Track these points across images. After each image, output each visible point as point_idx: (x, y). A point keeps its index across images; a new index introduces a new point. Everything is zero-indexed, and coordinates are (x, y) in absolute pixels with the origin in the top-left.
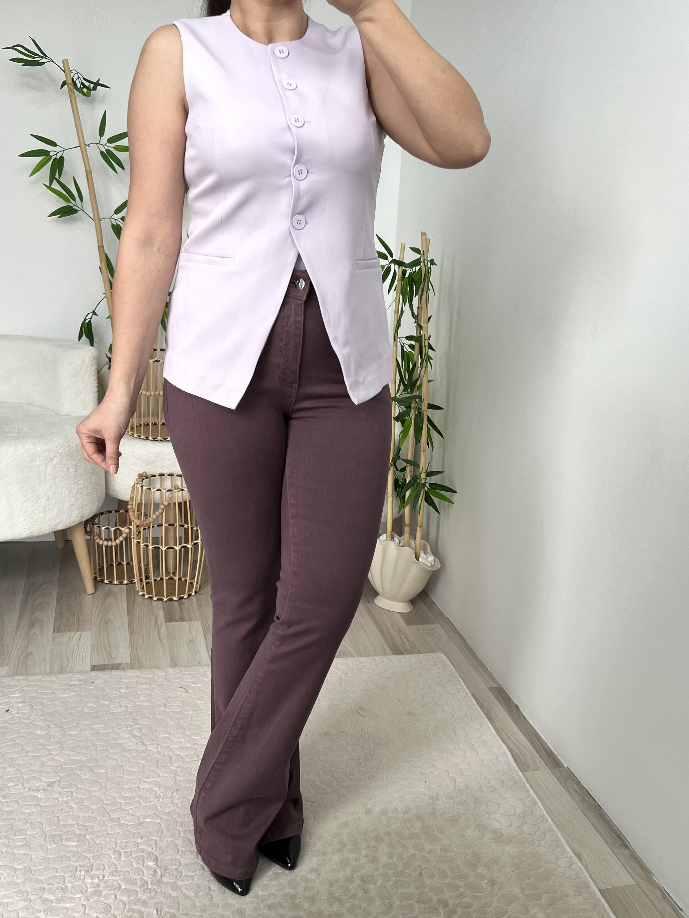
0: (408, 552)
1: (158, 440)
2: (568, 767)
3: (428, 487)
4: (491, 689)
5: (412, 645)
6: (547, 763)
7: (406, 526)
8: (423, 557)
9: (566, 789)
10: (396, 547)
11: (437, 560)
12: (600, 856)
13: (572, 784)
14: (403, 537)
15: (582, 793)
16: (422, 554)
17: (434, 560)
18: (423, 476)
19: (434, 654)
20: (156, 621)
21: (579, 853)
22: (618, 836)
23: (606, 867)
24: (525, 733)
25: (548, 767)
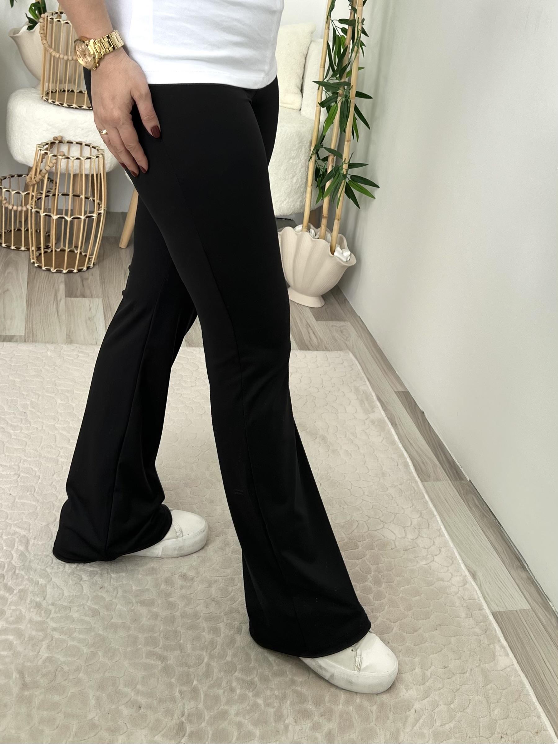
0: (323, 244)
1: (73, 108)
2: (470, 481)
3: (350, 179)
4: (398, 393)
5: (319, 341)
6: (450, 476)
7: (324, 218)
8: (339, 252)
9: (467, 503)
10: (311, 239)
11: (353, 255)
12: (496, 577)
13: (473, 498)
14: (319, 229)
15: (482, 508)
16: (338, 249)
17: (350, 255)
18: (345, 166)
19: (341, 353)
20: (56, 295)
21: (474, 571)
22: (516, 556)
23: (501, 588)
24: (428, 441)
25: (449, 478)
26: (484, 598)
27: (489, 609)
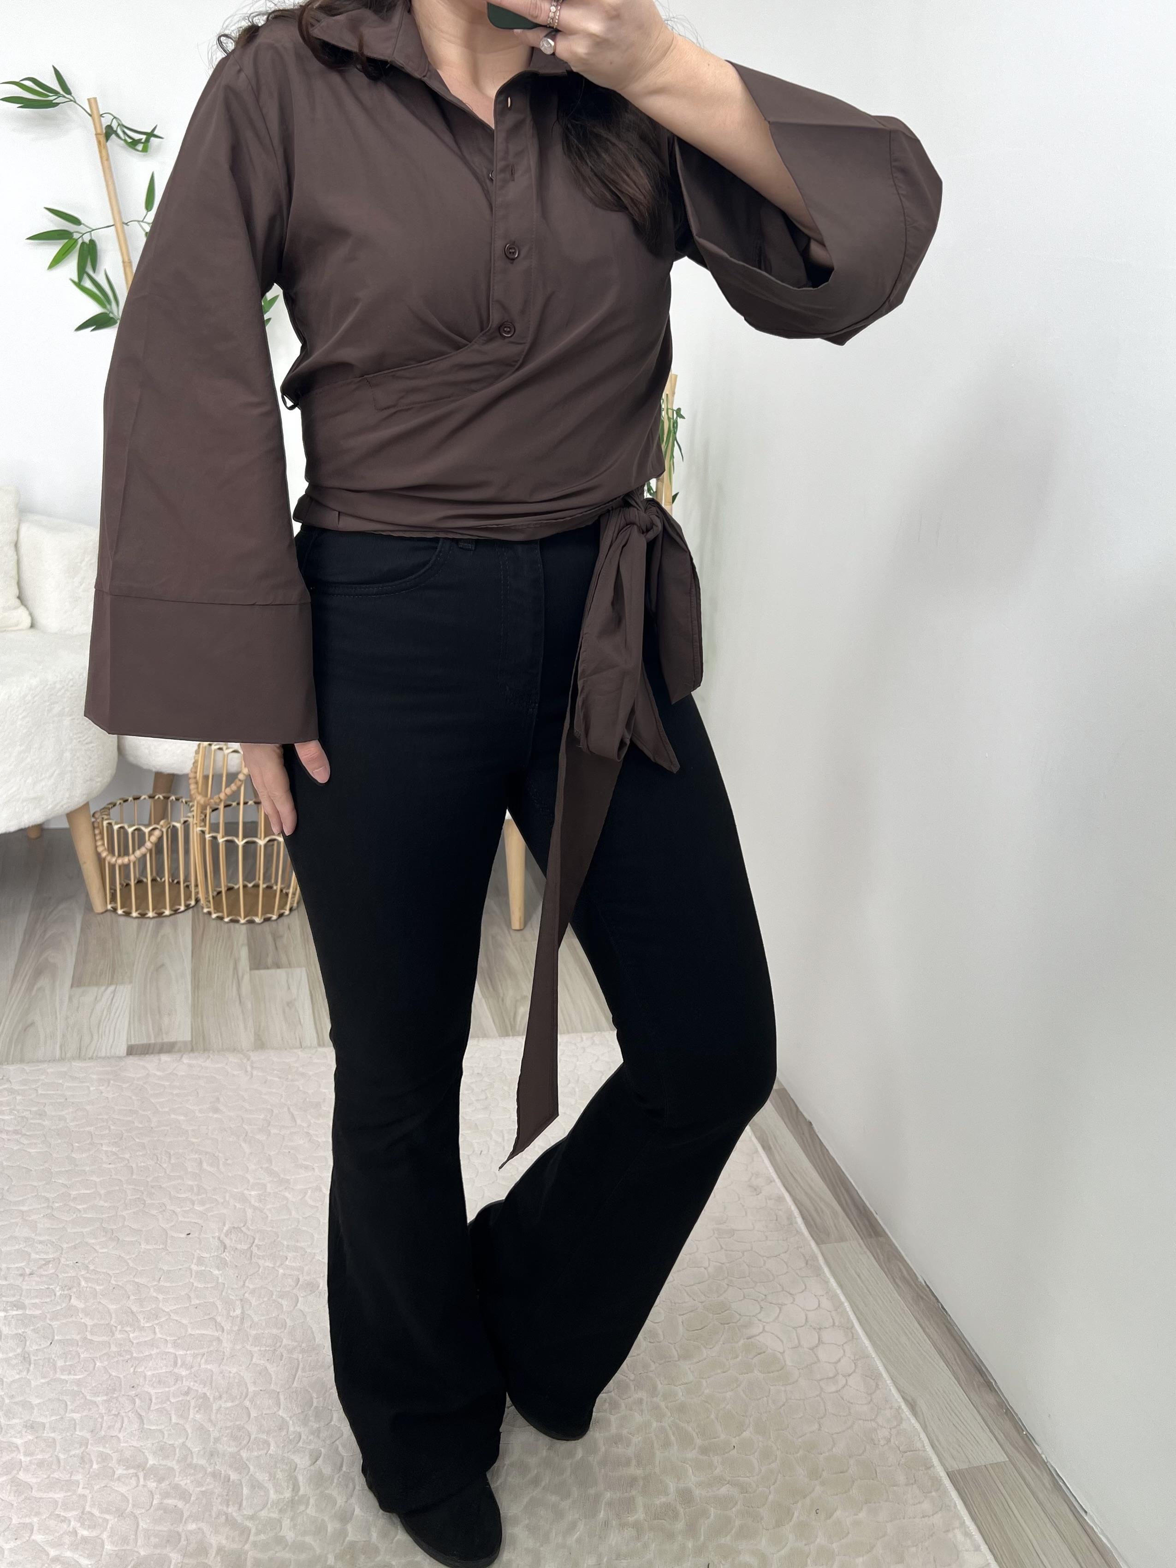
12: (947, 1405)
20: (235, 969)
21: (912, 1400)
22: (976, 1367)
23: (958, 1426)
24: (821, 1171)
25: (860, 1236)
26: (933, 1446)
27: (942, 1465)
